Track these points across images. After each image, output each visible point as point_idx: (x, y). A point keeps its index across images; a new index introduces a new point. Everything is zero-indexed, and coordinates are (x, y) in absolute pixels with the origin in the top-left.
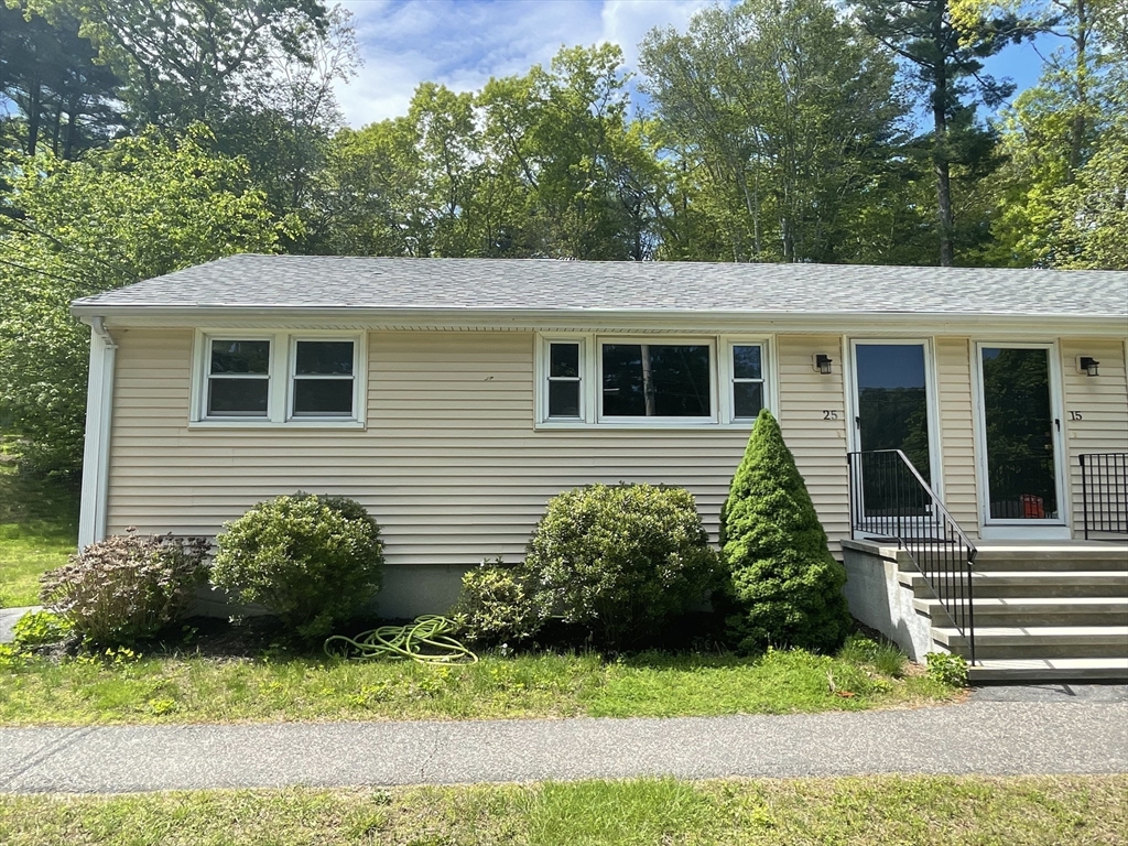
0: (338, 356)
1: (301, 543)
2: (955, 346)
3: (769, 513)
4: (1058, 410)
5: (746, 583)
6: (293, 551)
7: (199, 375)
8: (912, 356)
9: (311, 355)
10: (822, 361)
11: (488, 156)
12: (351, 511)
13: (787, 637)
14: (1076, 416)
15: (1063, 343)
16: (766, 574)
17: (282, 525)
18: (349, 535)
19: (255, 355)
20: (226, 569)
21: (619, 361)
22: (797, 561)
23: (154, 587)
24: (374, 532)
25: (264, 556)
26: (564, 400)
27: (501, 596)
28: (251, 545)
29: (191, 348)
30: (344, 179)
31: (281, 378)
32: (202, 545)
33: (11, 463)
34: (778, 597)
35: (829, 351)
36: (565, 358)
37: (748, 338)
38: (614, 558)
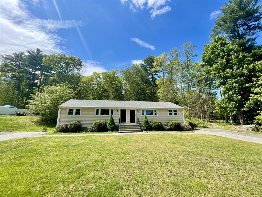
0: (79, 110)
1: (75, 124)
2: (128, 109)
3: (110, 122)
4: (136, 114)
5: (108, 127)
6: (75, 125)
7: (68, 111)
8: (125, 110)
9: (77, 110)
10: (118, 111)
11: (103, 80)
12: (79, 122)
13: (110, 131)
14: (137, 115)
15: (137, 109)
16: (109, 126)
17: (74, 123)
18: (79, 124)
19: (72, 110)
20: (69, 126)
21: (102, 110)
22: (111, 125)
23: (64, 128)
24: (81, 124)
25: (72, 125)
26: (97, 114)
27: (90, 128)
28: (71, 125)
29: (67, 110)
30: (84, 83)
31: (74, 112)
32: (67, 125)
33: (39, 119)
34: (110, 128)
35: (118, 110)
36: (98, 110)
37: (112, 109)
38: (98, 125)
